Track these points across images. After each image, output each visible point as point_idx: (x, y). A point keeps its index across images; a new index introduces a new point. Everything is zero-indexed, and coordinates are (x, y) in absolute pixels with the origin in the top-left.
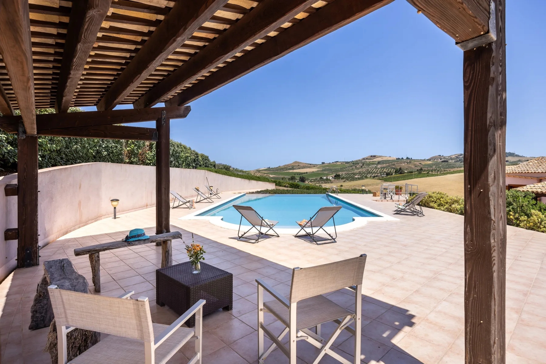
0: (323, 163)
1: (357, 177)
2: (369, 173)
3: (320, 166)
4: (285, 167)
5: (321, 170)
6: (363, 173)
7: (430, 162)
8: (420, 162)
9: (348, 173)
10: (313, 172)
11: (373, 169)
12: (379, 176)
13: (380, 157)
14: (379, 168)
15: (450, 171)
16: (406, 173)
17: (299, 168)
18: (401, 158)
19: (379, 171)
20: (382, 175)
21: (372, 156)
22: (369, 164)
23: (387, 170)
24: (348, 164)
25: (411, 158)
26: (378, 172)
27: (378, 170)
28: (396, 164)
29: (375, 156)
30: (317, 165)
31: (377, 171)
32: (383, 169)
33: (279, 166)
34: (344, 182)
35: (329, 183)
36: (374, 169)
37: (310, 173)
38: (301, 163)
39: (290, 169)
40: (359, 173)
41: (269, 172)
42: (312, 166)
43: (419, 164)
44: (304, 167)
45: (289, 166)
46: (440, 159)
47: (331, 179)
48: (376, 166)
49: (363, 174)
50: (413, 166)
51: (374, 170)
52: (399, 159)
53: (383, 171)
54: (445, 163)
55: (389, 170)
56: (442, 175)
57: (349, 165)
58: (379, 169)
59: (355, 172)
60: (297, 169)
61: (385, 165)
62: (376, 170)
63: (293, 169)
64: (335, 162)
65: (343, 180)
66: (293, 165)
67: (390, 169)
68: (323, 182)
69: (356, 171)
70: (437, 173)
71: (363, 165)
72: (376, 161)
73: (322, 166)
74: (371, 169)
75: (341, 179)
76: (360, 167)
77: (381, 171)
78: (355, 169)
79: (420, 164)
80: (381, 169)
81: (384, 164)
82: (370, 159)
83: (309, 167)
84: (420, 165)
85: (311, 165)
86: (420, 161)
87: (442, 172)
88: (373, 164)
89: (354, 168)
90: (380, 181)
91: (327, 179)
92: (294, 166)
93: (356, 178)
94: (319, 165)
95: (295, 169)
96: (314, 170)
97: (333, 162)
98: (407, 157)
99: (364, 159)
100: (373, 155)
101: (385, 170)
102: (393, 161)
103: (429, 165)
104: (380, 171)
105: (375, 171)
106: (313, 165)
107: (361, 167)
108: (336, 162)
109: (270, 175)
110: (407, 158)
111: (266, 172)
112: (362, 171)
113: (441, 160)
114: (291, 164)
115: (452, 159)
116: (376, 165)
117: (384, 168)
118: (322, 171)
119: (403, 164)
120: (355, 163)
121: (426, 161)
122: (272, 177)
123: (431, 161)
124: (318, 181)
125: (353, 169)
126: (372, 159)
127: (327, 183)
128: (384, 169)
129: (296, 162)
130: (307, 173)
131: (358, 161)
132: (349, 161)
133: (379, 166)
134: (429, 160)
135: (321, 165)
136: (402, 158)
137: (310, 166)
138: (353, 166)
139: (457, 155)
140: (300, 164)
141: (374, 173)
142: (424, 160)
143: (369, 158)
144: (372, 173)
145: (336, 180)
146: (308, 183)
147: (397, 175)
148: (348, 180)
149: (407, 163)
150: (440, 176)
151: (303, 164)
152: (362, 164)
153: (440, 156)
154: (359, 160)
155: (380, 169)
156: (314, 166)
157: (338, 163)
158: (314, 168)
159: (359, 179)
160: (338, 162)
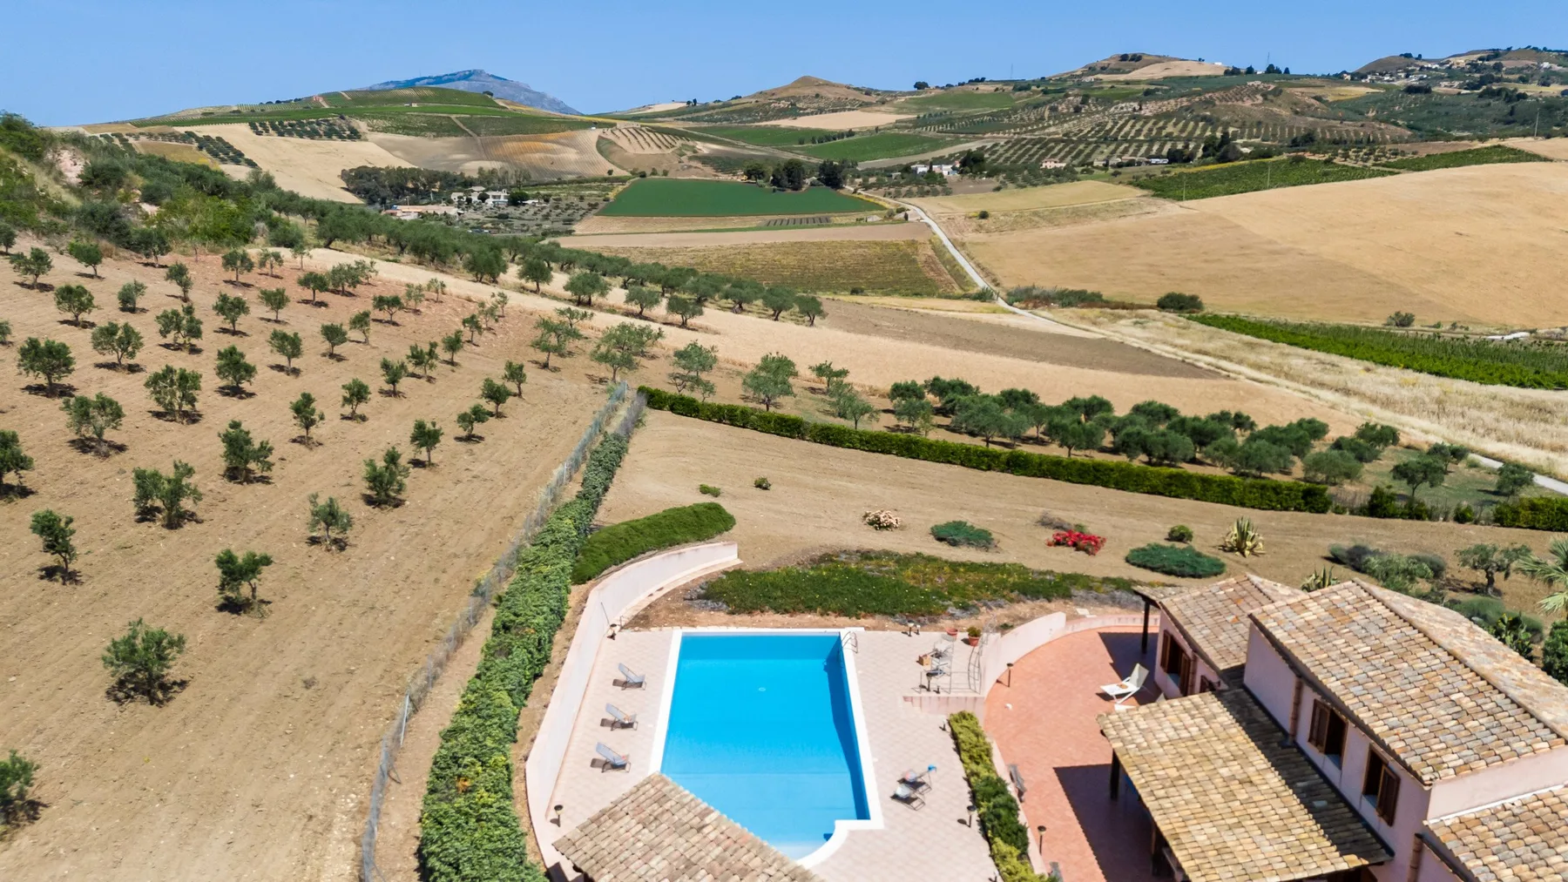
0: (920, 86)
1: (1049, 164)
2: (1106, 140)
3: (906, 101)
4: (762, 100)
5: (910, 121)
6: (1080, 141)
7: (1360, 91)
8: (1318, 92)
9: (1018, 141)
10: (877, 129)
11: (1121, 123)
12: (1139, 164)
13: (1160, 60)
14: (1147, 119)
15: (1414, 153)
16: (1245, 156)
17: (821, 111)
18: (1243, 67)
19: (1145, 131)
20: (1154, 161)
21: (1124, 58)
22: (1108, 99)
23: (1181, 125)
24: (1024, 93)
25: (1287, 71)
26: (1142, 138)
27: (1143, 126)
28: (1217, 103)
29: (1137, 58)
30: (894, 95)
31: (1139, 132)
32: (1161, 124)
33: (737, 98)
34: (998, 189)
35: (935, 193)
36: (1127, 122)
37: (863, 133)
38: (827, 84)
39: (782, 113)
40: (1063, 141)
41: (691, 124)
42: (873, 99)
43: (1313, 101)
44: (838, 106)
45: (779, 100)
46: (1403, 75)
47: (945, 173)
48: (1134, 110)
49: (1081, 147)
50: (1285, 113)
51: (1127, 129)
52: (1235, 72)
53: (1164, 133)
54: (1419, 95)
55: (1185, 126)
56: (1383, 174)
57: (1029, 96)
58: (1146, 123)
59: (1049, 134)
60: (812, 113)
61: (1172, 102)
62: (1133, 127)
63: (793, 112)
64: (971, 81)
65: (994, 179)
66: (792, 92)
67: (1192, 124)
68: (915, 189)
69: (1052, 129)
70: (1365, 161)
71: (1084, 102)
72: (1138, 82)
73: (916, 102)
74: (1116, 123)
75: (989, 176)
76: (1072, 110)
77: (1154, 132)
78: (1050, 118)
79: (1318, 98)
80: (1155, 124)
81: (1170, 98)
82: (1118, 71)
83: (864, 105)
84: (1316, 103)
85: (868, 93)
86: (1318, 82)
87: (1384, 160)
88: (1126, 97)
89: (1047, 114)
90: (1139, 192)
91: (931, 177)
92: (799, 100)
93: (1048, 172)
94: (904, 94)
95: (804, 115)
96: (881, 118)
97: (963, 84)
98: (1271, 66)
99: (1091, 70)
100: (1130, 52)
101: (1170, 129)
102: (1208, 83)
103: (1355, 109)
104: (1150, 130)
105: (1127, 134)
106: (877, 93)
107: (1077, 110)
108: (977, 81)
109: (699, 145)
110: (1271, 70)
111: (679, 126)
112: (1075, 130)
113: (1407, 77)
114: (786, 88)
115: (1452, 74)
116: (1136, 105)
117: (1167, 116)
118: (917, 123)
119: (1248, 103)
120: (1053, 89)
121: (1347, 83)
122: (706, 152)
123: (1366, 85)
124: (894, 185)
125: (1042, 119)
126: (1124, 73)
127: (927, 193)
128: (1166, 124)
129: (805, 81)
130: (851, 133)
131: (1065, 80)
132: (1029, 78)
133: (1149, 109)
134: (1357, 77)
135: (910, 93)
136: (1250, 71)
137: (868, 98)
138: (1044, 104)
139: (1475, 57)
140: (823, 92)
141: (1126, 141)
142: (1338, 78)
143: (1114, 64)
144: (1116, 139)
145: (966, 177)
146: (855, 192)
147: (1208, 164)
148: (1013, 180)
149: (1264, 96)
150: (1370, 177)
151: (837, 90)
152: (1079, 99)
153: (1408, 56)
154: (1072, 76)
155: (1150, 125)
156: (884, 99)
157: (982, 87)
158: (883, 108)
159: (1059, 176)
160: (983, 80)
